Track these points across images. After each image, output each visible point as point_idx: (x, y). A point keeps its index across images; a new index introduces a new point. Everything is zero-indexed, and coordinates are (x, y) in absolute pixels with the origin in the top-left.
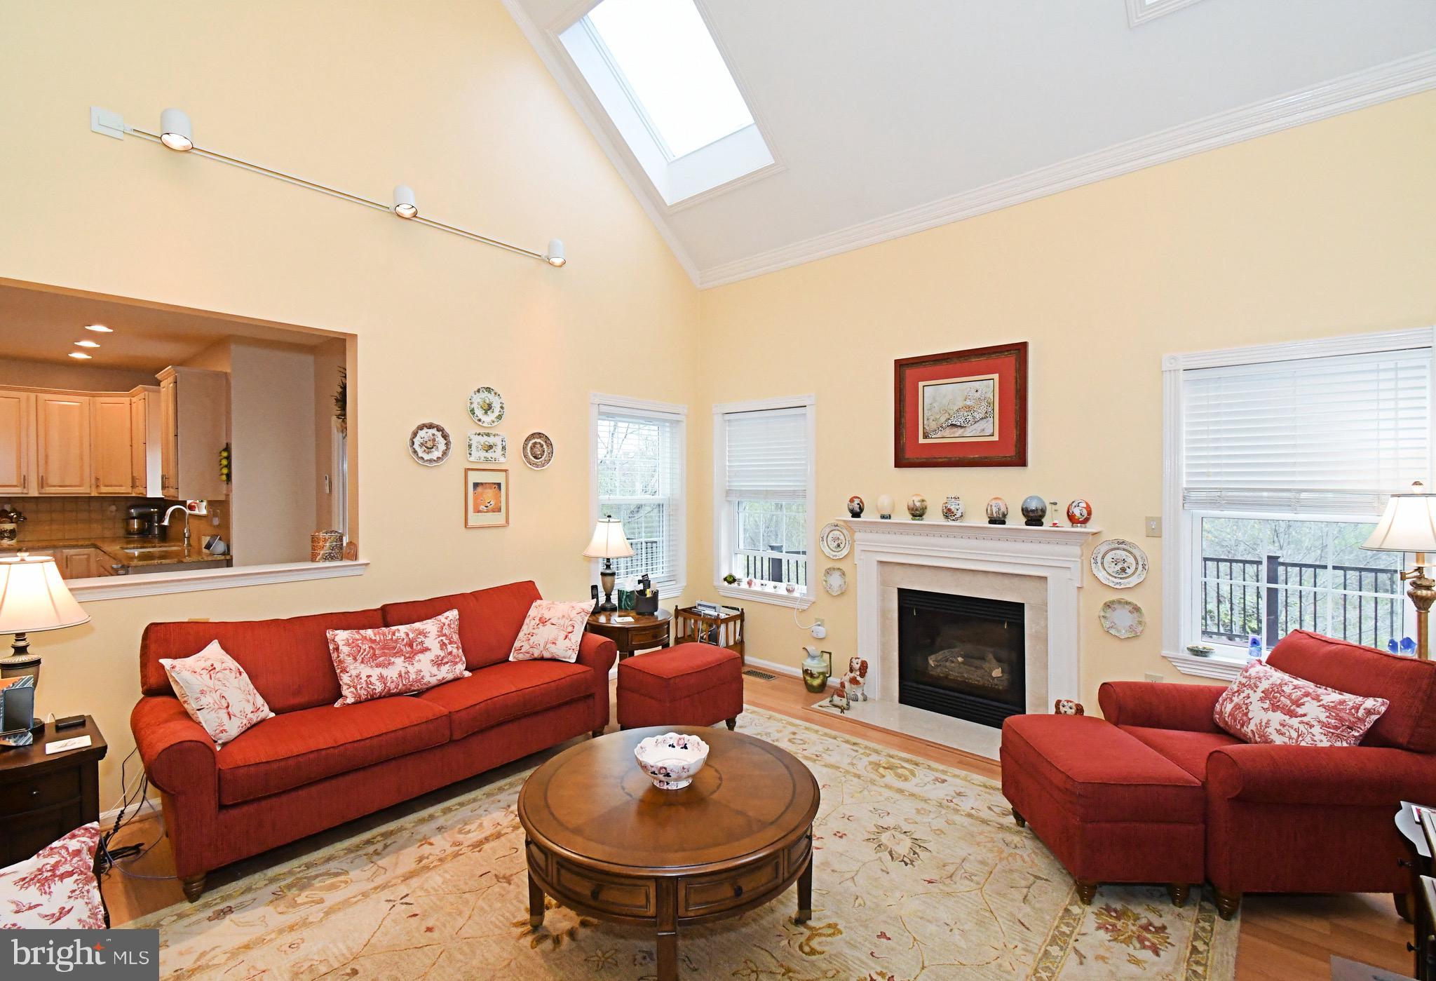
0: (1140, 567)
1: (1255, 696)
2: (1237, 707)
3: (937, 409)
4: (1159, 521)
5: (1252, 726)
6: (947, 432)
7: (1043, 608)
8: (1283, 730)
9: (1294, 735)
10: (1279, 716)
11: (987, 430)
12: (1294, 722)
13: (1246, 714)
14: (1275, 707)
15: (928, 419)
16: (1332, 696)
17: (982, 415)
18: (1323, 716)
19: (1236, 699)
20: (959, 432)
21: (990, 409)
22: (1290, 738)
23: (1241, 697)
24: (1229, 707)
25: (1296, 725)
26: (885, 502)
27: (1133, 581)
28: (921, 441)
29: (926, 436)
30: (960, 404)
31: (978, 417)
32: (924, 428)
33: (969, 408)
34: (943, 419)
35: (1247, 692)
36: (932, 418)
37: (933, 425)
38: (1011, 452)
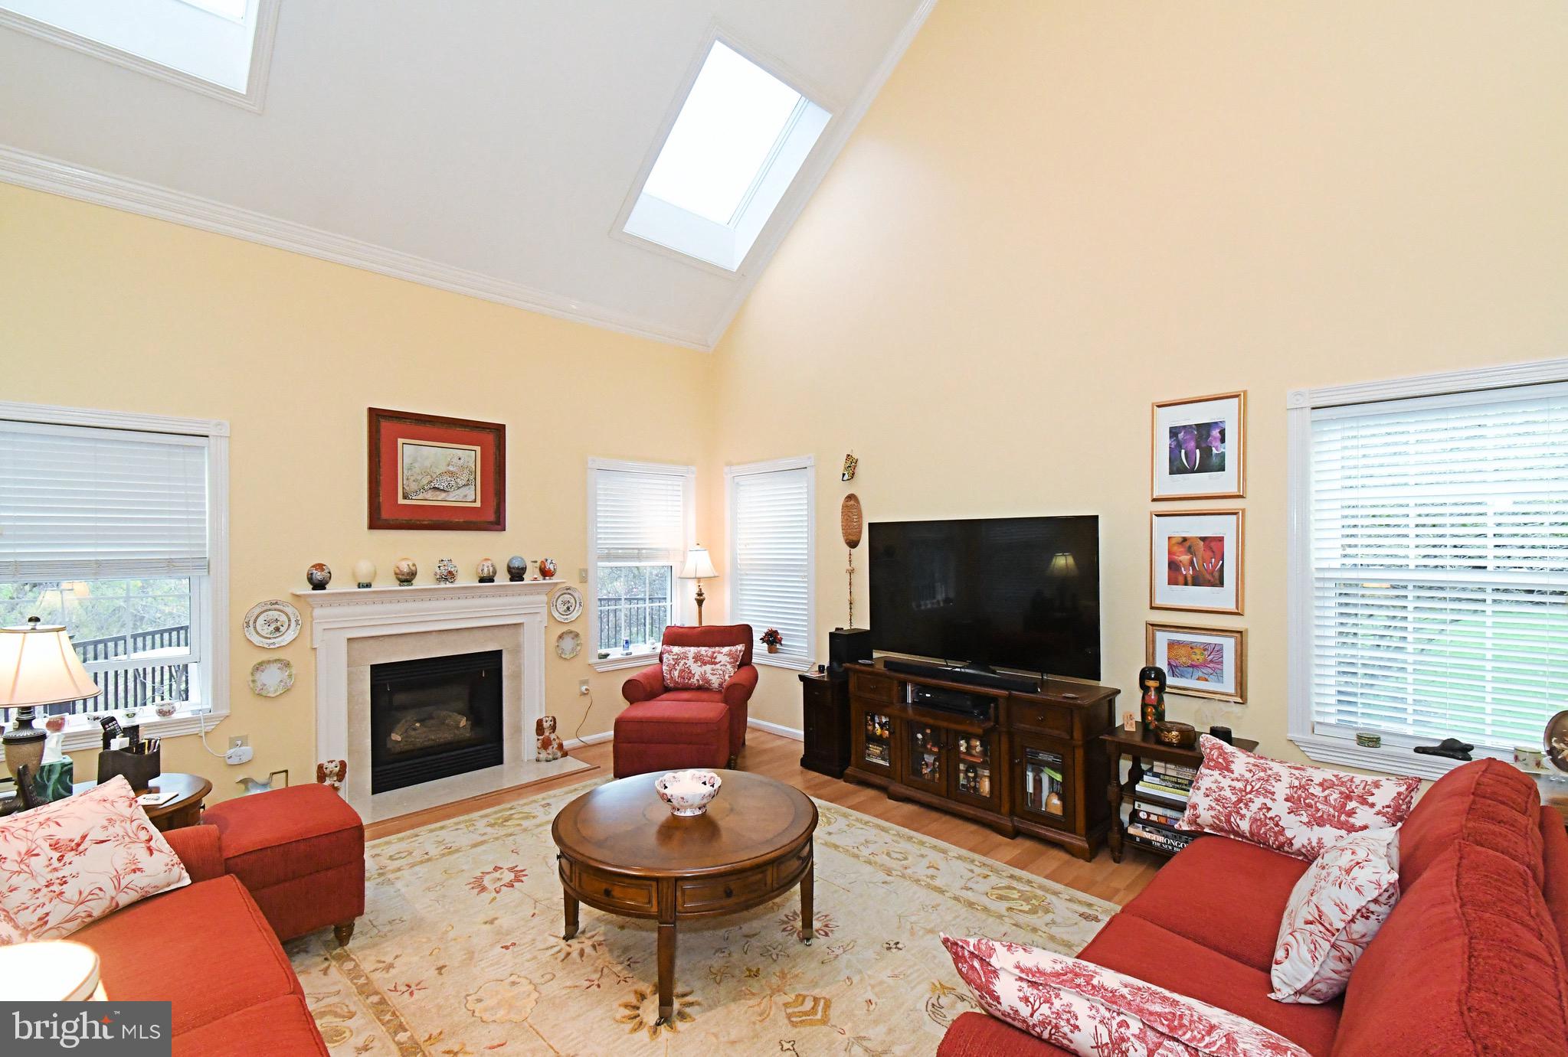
0: (578, 605)
1: (690, 662)
2: (682, 671)
3: (417, 470)
4: (586, 571)
5: (697, 677)
6: (430, 495)
7: (517, 650)
8: (715, 672)
9: (721, 673)
10: (708, 668)
11: (468, 496)
12: (718, 666)
13: (690, 672)
14: (705, 663)
15: (408, 479)
16: (726, 649)
17: (464, 483)
18: (728, 659)
19: (678, 668)
20: (443, 495)
21: (472, 477)
22: (720, 675)
23: (681, 665)
24: (676, 673)
25: (720, 668)
26: (364, 569)
27: (575, 615)
28: (401, 501)
29: (405, 497)
30: (443, 468)
31: (461, 483)
32: (403, 488)
33: (452, 474)
34: (425, 481)
35: (683, 662)
36: (412, 478)
37: (414, 486)
38: (490, 516)
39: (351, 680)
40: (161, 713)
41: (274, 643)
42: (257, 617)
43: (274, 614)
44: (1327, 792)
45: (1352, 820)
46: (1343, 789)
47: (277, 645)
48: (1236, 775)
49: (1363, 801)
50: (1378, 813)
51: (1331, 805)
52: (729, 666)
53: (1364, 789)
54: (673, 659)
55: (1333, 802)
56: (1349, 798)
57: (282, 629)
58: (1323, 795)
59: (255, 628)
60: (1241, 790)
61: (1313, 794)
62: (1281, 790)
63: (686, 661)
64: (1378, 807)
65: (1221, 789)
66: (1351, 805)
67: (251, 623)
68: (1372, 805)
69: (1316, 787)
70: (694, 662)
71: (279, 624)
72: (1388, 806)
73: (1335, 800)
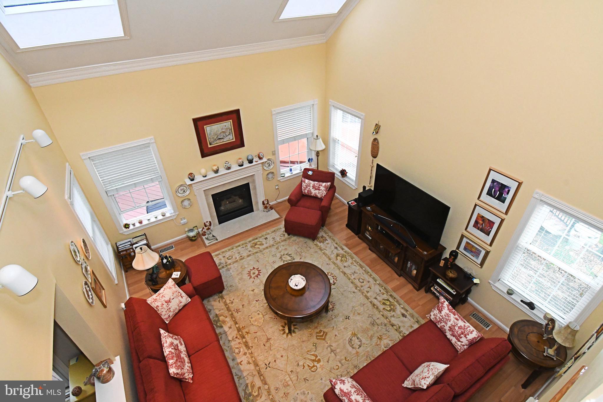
0: (273, 163)
1: (311, 188)
2: (308, 190)
3: (213, 135)
4: (275, 151)
5: (313, 194)
6: (218, 141)
7: (254, 181)
8: (319, 193)
9: (321, 194)
10: (317, 191)
11: (231, 138)
12: (320, 191)
13: (311, 192)
14: (316, 189)
15: (210, 138)
16: (324, 184)
17: (228, 134)
18: (324, 189)
20: (222, 140)
21: (231, 131)
24: (306, 191)
26: (203, 171)
27: (272, 167)
28: (209, 146)
29: (210, 144)
30: (220, 131)
31: (227, 134)
32: (209, 142)
33: (224, 132)
34: (215, 137)
36: (211, 138)
37: (212, 140)
38: (239, 143)
39: (207, 200)
40: (163, 216)
41: (184, 195)
42: (178, 189)
43: (182, 188)
44: (459, 330)
45: (460, 339)
46: (463, 330)
47: (185, 196)
48: (441, 315)
49: (465, 336)
50: (467, 340)
51: (457, 333)
52: (324, 191)
53: (468, 333)
54: (305, 185)
55: (458, 333)
56: (462, 333)
57: (185, 191)
58: (457, 330)
59: (178, 192)
60: (441, 319)
61: (455, 329)
62: (449, 324)
63: (310, 187)
64: (468, 339)
65: (437, 316)
66: (462, 336)
67: (177, 191)
68: (467, 338)
69: (457, 327)
70: (312, 188)
71: (184, 190)
72: (470, 339)
73: (459, 333)
